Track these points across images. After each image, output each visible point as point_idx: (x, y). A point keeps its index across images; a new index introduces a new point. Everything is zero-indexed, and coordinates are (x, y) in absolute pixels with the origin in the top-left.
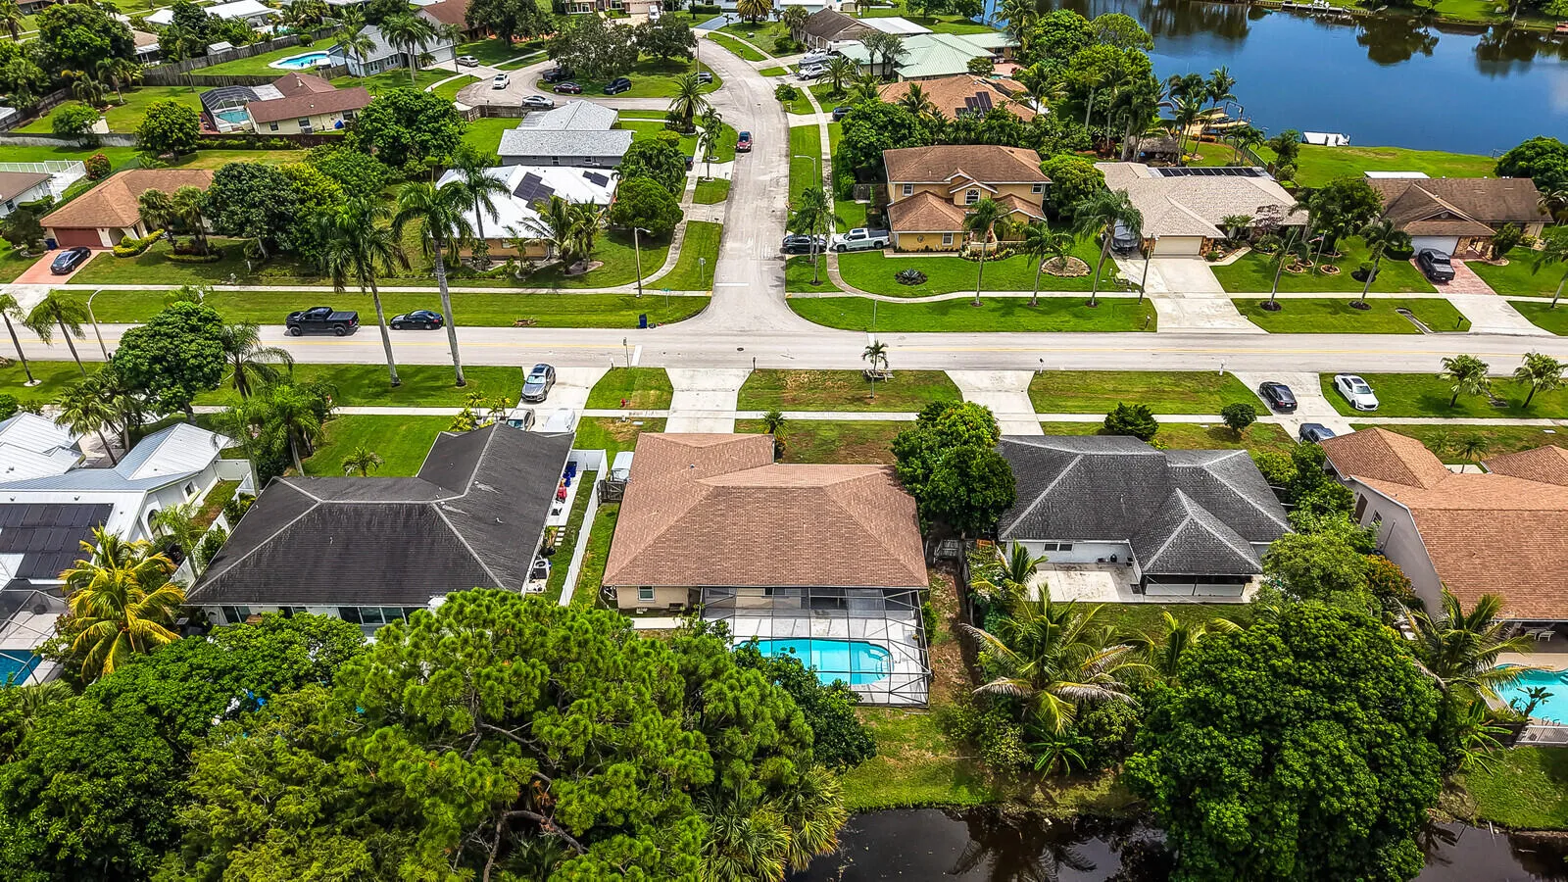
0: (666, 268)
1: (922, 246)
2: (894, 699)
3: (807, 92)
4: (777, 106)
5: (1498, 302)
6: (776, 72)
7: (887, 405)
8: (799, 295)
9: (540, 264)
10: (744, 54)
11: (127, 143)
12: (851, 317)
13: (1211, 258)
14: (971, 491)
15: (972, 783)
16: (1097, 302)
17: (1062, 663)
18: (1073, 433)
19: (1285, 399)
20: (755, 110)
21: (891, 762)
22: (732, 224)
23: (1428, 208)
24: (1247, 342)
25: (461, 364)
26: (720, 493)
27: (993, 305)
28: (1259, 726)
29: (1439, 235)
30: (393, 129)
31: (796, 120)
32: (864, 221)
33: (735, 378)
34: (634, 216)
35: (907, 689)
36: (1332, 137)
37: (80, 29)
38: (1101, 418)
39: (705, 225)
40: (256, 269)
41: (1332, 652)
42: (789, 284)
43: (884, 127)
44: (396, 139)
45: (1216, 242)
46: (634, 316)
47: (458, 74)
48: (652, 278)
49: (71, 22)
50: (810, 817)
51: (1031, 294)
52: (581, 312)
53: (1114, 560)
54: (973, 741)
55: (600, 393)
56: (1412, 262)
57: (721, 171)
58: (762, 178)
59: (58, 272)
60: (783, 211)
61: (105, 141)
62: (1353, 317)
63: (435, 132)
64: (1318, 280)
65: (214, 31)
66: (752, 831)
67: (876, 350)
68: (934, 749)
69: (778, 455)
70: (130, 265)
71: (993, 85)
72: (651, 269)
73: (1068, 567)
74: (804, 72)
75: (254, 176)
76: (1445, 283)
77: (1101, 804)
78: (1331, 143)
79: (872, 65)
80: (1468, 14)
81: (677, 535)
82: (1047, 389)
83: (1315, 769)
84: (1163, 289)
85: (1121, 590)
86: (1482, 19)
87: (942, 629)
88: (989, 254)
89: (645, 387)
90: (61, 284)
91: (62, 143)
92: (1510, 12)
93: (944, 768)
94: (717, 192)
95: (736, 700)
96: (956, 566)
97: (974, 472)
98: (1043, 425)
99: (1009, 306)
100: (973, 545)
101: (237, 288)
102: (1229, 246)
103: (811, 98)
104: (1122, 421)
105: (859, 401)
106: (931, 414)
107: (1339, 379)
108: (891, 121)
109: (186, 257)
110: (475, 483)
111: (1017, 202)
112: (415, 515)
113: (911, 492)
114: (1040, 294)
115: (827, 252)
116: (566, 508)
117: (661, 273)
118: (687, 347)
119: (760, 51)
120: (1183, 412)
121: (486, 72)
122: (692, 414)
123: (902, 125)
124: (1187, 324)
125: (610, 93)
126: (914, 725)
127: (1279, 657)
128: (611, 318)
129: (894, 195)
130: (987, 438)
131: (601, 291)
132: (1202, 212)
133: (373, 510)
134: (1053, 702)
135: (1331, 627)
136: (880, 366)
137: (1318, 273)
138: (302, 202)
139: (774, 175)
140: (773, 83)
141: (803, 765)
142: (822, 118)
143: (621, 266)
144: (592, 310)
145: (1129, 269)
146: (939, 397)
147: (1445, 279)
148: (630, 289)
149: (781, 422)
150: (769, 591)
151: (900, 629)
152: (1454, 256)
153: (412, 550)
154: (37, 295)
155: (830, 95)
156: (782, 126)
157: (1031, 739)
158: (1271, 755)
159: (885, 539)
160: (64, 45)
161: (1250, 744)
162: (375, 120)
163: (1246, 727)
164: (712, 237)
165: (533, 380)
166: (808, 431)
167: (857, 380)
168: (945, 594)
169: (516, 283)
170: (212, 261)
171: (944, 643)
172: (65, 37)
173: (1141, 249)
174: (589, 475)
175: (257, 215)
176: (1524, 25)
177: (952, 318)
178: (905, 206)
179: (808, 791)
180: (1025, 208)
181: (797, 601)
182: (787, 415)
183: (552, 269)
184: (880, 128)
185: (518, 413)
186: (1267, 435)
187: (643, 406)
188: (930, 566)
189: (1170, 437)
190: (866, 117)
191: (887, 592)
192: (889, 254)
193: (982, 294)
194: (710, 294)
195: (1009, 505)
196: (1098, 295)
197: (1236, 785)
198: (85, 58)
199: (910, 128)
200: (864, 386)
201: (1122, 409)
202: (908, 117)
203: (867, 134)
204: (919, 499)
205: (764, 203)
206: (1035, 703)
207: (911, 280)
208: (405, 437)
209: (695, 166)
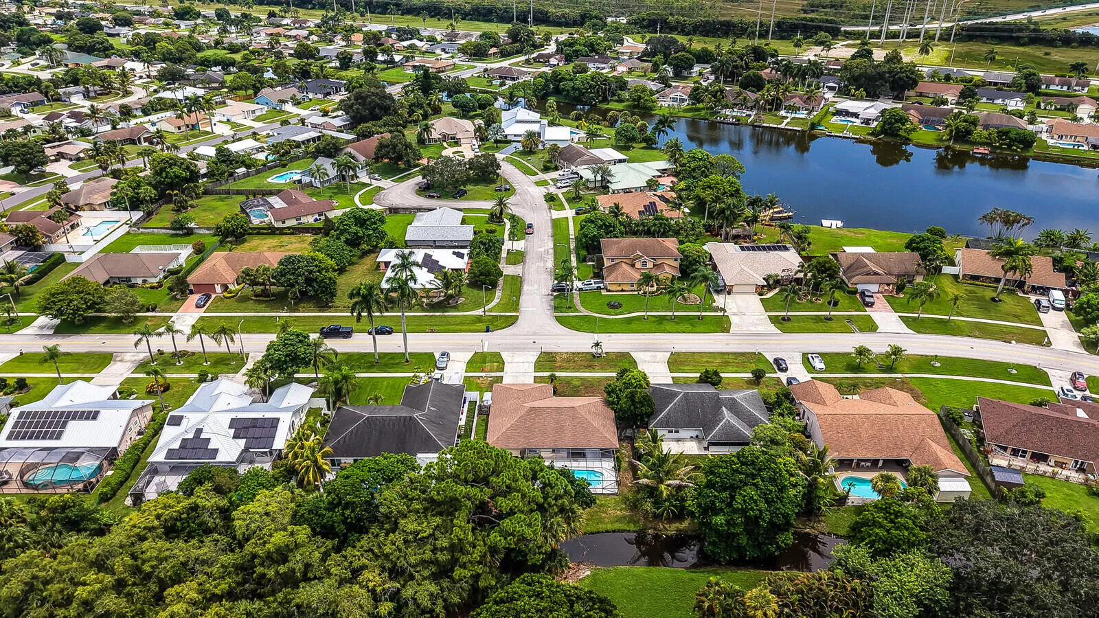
0: (496, 301)
1: (620, 288)
2: (605, 492)
3: (561, 196)
4: (545, 205)
5: (894, 316)
6: (543, 183)
7: (603, 369)
8: (561, 314)
9: (435, 300)
10: (527, 172)
11: (207, 232)
12: (586, 326)
13: (760, 294)
14: (636, 408)
15: (635, 522)
16: (703, 317)
17: (667, 473)
18: (686, 383)
19: (784, 366)
20: (534, 208)
21: (604, 515)
22: (526, 277)
23: (865, 270)
24: (770, 338)
25: (408, 351)
26: (532, 409)
27: (654, 319)
28: (728, 488)
29: (869, 283)
30: (354, 229)
31: (556, 214)
32: (592, 275)
33: (533, 356)
34: (480, 276)
35: (610, 487)
36: (834, 222)
37: (176, 169)
38: (698, 375)
39: (513, 277)
40: (296, 304)
41: (753, 463)
42: (556, 309)
43: (601, 227)
44: (356, 234)
45: (763, 287)
46: (483, 326)
47: (371, 185)
48: (489, 306)
49: (171, 165)
50: (573, 522)
51: (671, 314)
52: (457, 325)
53: (697, 437)
54: (634, 506)
55: (472, 364)
56: (858, 296)
57: (519, 245)
58: (540, 250)
59: (198, 306)
60: (551, 269)
61: (196, 231)
62: (824, 324)
63: (374, 230)
64: (812, 306)
65: (237, 162)
66: (555, 523)
67: (597, 344)
68: (621, 510)
69: (555, 393)
70: (232, 302)
71: (659, 196)
72: (488, 302)
73: (678, 440)
74: (559, 185)
75: (299, 261)
76: (871, 306)
77: (684, 530)
78: (834, 227)
79: (595, 181)
80: (927, 140)
81: (515, 427)
82: (676, 361)
83: (745, 501)
84: (735, 311)
85: (699, 449)
86: (935, 143)
87: (624, 465)
88: (653, 293)
89: (491, 362)
90: (201, 313)
91: (173, 232)
92: (950, 140)
93: (624, 517)
94: (518, 258)
95: (548, 478)
96: (631, 440)
97: (637, 400)
98: (673, 378)
99: (662, 319)
100: (638, 431)
101: (288, 314)
102: (770, 287)
103: (563, 200)
104: (706, 376)
105: (590, 368)
106: (623, 373)
107: (809, 355)
108: (604, 224)
109: (261, 298)
110: (429, 407)
111: (666, 267)
112: (408, 420)
113: (612, 409)
114: (675, 314)
115: (574, 291)
116: (463, 417)
117: (493, 304)
118: (508, 341)
119: (535, 169)
120: (737, 372)
121: (385, 183)
122: (514, 374)
123: (610, 226)
124: (745, 329)
125: (456, 198)
126: (613, 501)
127: (735, 464)
128: (473, 327)
129: (607, 263)
130: (645, 386)
131: (466, 313)
132: (756, 271)
133: (390, 419)
134: (663, 487)
135: (753, 454)
136: (599, 351)
137: (811, 302)
138: (319, 271)
139: (546, 248)
140: (543, 191)
141: (571, 503)
142: (569, 213)
143: (474, 300)
144: (462, 324)
145: (719, 300)
146: (627, 366)
147: (871, 305)
148: (479, 312)
149: (555, 378)
150: (554, 450)
151: (607, 465)
152: (878, 292)
153: (407, 435)
154: (191, 319)
155: (574, 199)
156: (549, 218)
157: (657, 503)
158: (732, 498)
159: (601, 429)
160: (166, 177)
161: (725, 495)
162: (346, 225)
163: (725, 490)
164: (517, 284)
165: (441, 359)
166: (567, 381)
167: (590, 357)
168: (626, 451)
169: (424, 310)
170: (273, 300)
171: (625, 470)
172: (167, 173)
173: (726, 290)
174: (472, 403)
175: (301, 280)
176: (958, 147)
177: (633, 326)
178: (612, 268)
179: (573, 512)
180: (670, 270)
181: (565, 454)
182: (558, 374)
183: (441, 302)
184: (599, 227)
185: (436, 374)
186: (773, 382)
187: (491, 371)
188: (620, 440)
189: (729, 384)
190: (592, 222)
191: (602, 450)
192: (604, 292)
193: (648, 314)
194: (518, 314)
195: (652, 413)
196: (703, 314)
197: (721, 510)
198: (177, 183)
199: (614, 227)
200: (593, 359)
201: (707, 371)
202: (612, 220)
203: (592, 231)
204: (615, 412)
205: (542, 264)
206: (656, 489)
207: (614, 306)
208: (387, 387)
209: (506, 243)
